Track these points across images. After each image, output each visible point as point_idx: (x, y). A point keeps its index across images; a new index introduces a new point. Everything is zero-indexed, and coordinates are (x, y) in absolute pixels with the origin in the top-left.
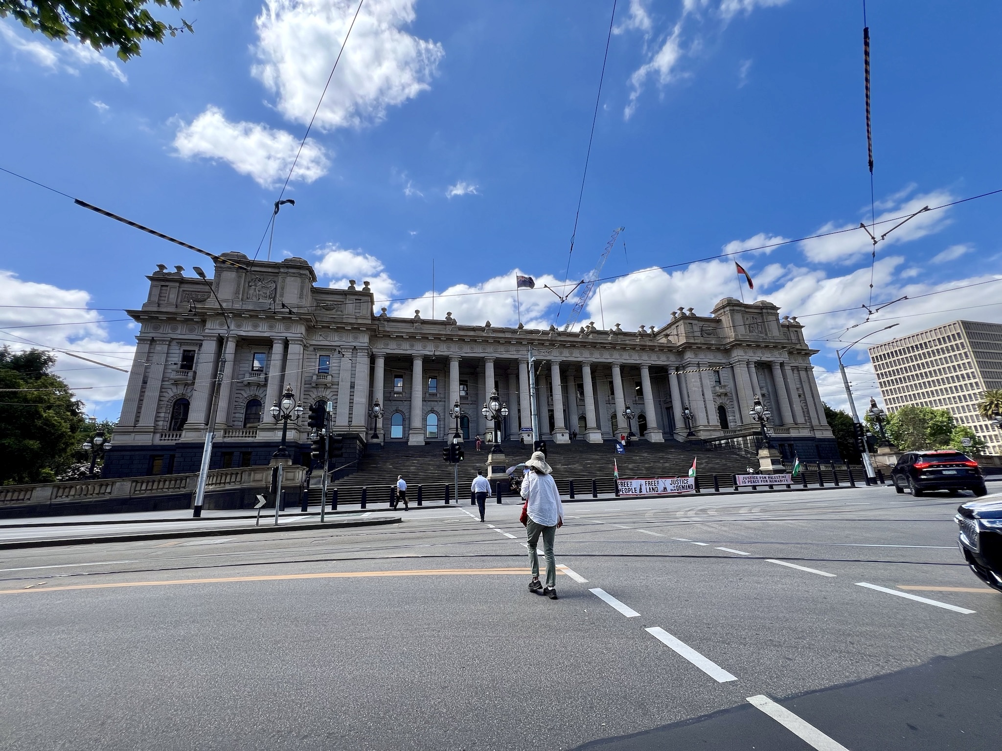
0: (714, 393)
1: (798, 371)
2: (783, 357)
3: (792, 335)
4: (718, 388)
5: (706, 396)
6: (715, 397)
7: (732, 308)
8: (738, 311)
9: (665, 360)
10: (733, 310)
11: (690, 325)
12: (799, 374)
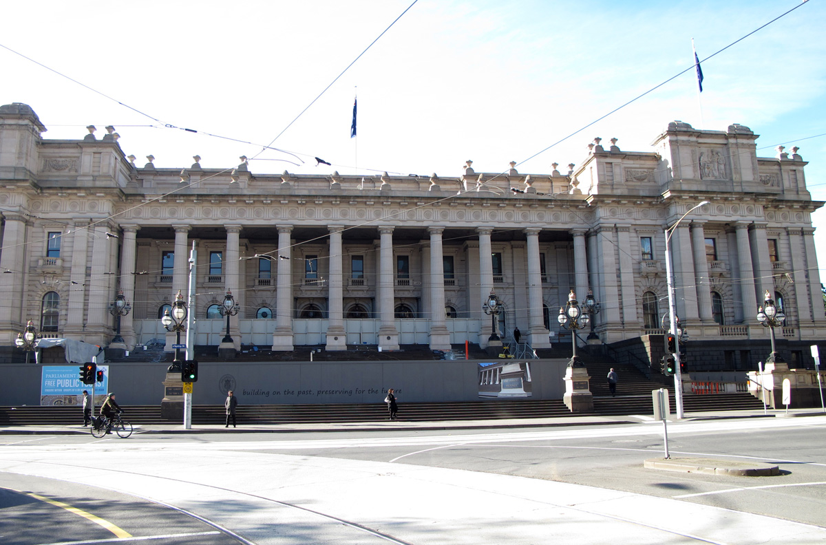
0: (638, 272)
1: (788, 234)
2: (756, 214)
3: (785, 176)
4: (644, 265)
5: (623, 278)
6: (639, 279)
7: (674, 138)
8: (685, 143)
9: (568, 219)
10: (677, 141)
11: (609, 165)
12: (789, 240)
